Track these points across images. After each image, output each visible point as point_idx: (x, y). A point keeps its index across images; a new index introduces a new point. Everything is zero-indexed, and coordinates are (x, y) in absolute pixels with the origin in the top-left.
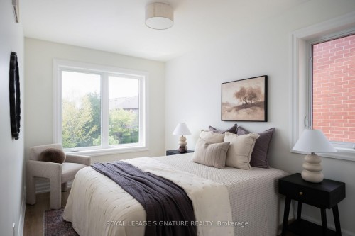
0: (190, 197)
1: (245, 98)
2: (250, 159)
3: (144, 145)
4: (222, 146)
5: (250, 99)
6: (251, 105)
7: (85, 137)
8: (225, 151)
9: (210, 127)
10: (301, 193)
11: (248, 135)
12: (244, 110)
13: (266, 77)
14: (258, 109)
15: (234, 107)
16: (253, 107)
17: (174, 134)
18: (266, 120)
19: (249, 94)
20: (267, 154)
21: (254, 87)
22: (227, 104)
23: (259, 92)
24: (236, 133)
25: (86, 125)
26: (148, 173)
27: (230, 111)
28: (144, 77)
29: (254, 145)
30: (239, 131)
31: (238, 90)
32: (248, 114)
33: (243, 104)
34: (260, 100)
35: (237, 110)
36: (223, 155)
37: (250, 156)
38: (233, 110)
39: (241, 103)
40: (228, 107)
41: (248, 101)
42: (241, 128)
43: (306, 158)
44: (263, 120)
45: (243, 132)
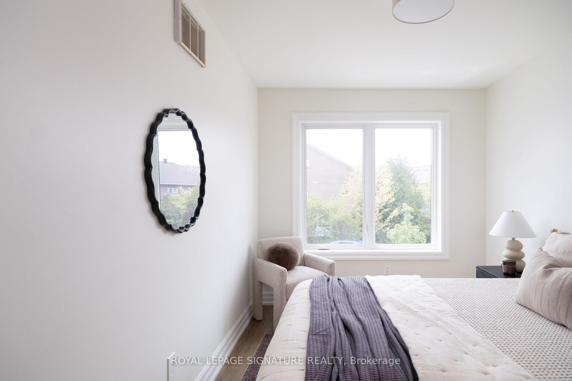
3: (440, 250)
7: (383, 225)
25: (385, 207)
28: (439, 122)
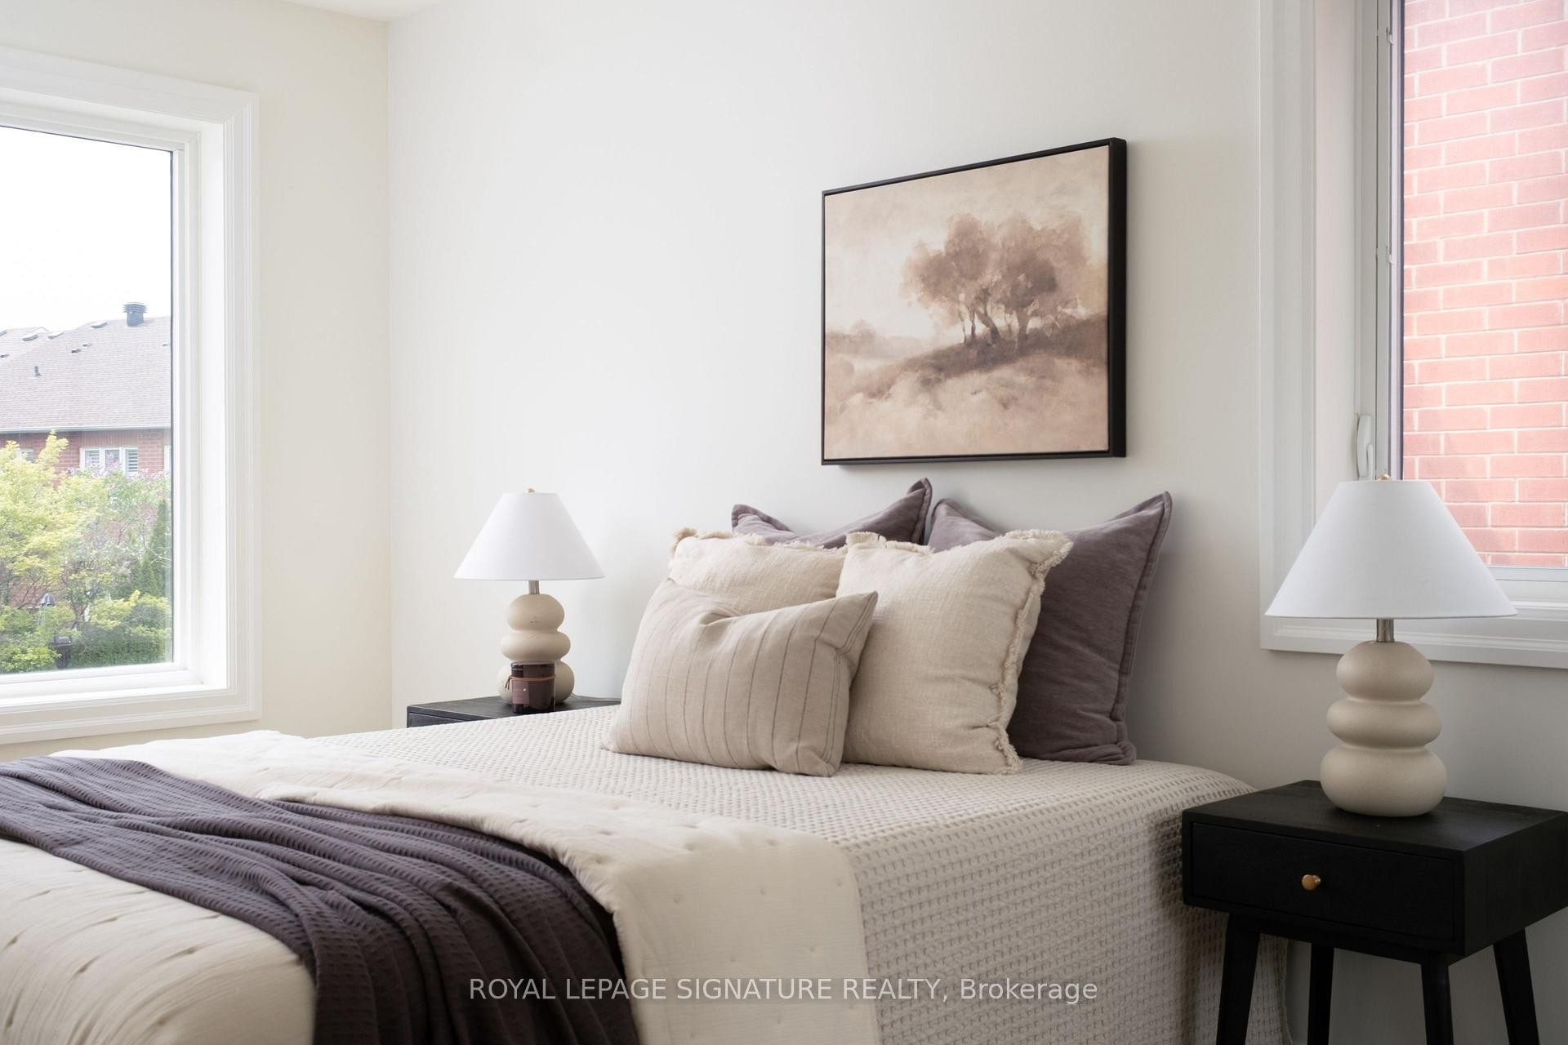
0: (603, 896)
1: (984, 296)
2: (1009, 702)
4: (823, 623)
5: (1017, 304)
6: (1025, 346)
8: (841, 652)
9: (739, 513)
10: (1309, 881)
11: (999, 543)
12: (976, 379)
13: (1118, 152)
14: (1068, 367)
15: (912, 364)
16: (1037, 360)
17: (462, 573)
18: (1118, 446)
19: (1011, 270)
20: (1123, 672)
21: (1038, 218)
22: (863, 341)
23: (1074, 254)
24: (922, 541)
26: (293, 805)
27: (879, 391)
29: (1034, 605)
30: (942, 522)
31: (938, 242)
32: (1005, 406)
33: (972, 341)
34: (1082, 312)
35: (927, 383)
36: (833, 680)
37: (1011, 680)
38: (904, 386)
39: (956, 335)
40: (866, 366)
41: (1003, 320)
42: (958, 508)
43: (1346, 668)
44: (1102, 444)
45: (965, 526)
